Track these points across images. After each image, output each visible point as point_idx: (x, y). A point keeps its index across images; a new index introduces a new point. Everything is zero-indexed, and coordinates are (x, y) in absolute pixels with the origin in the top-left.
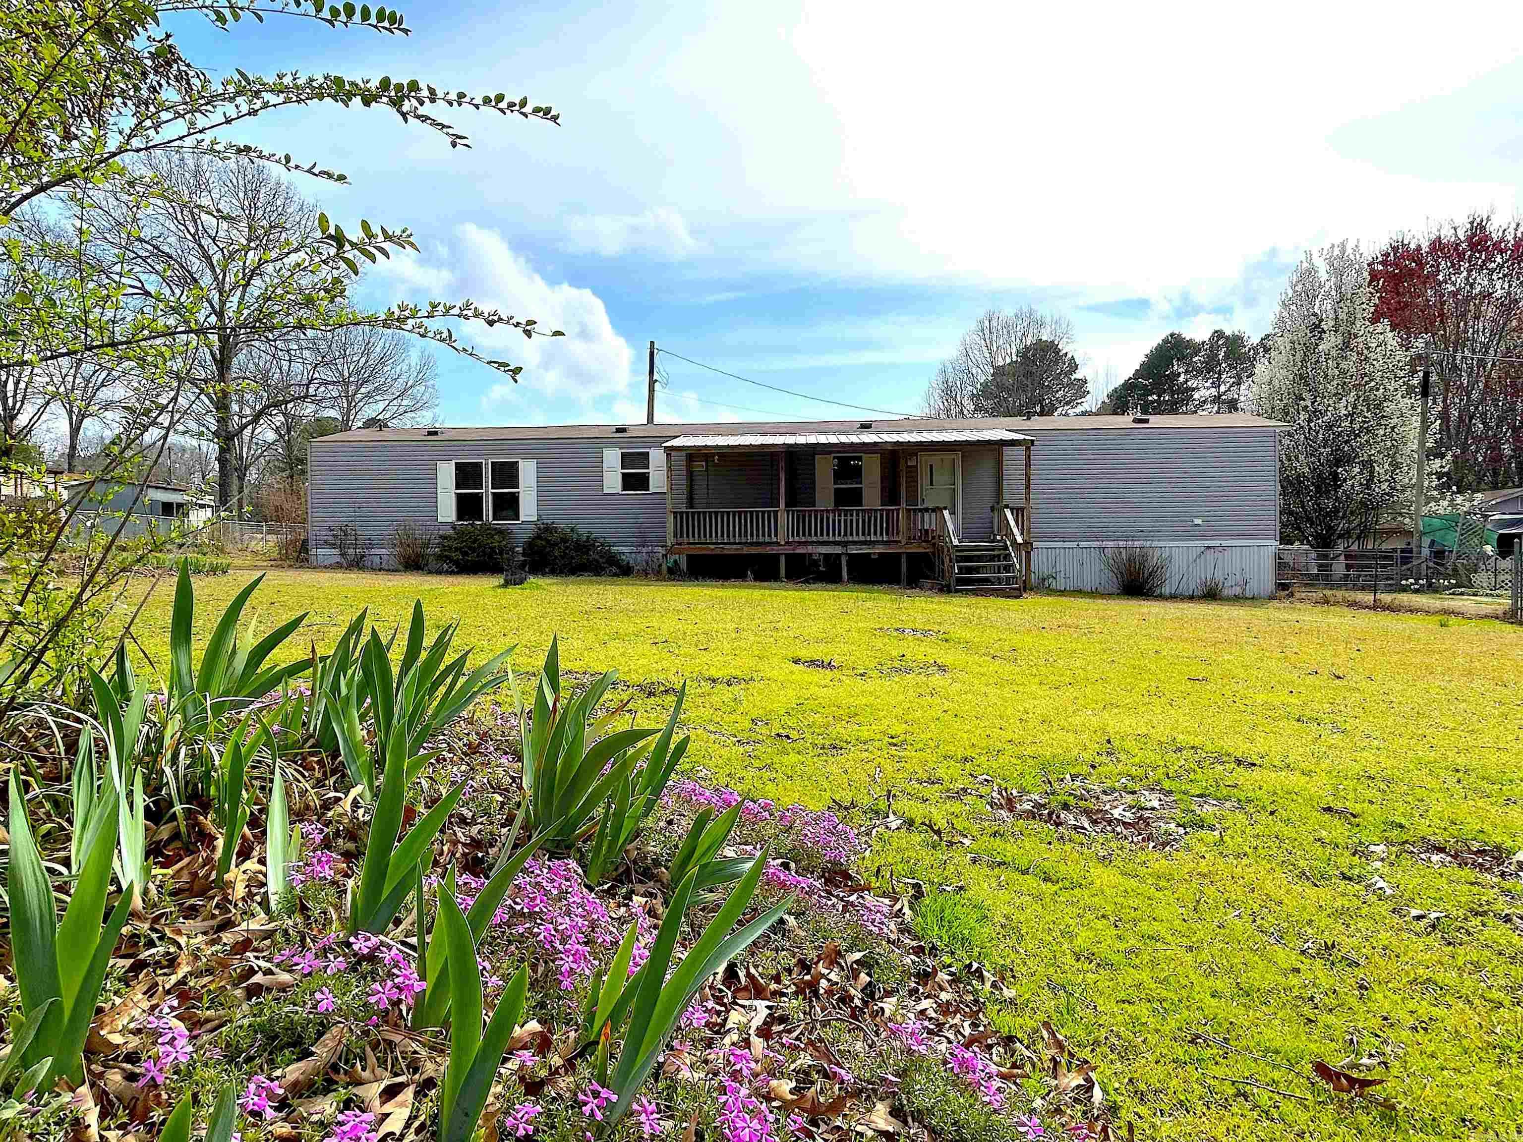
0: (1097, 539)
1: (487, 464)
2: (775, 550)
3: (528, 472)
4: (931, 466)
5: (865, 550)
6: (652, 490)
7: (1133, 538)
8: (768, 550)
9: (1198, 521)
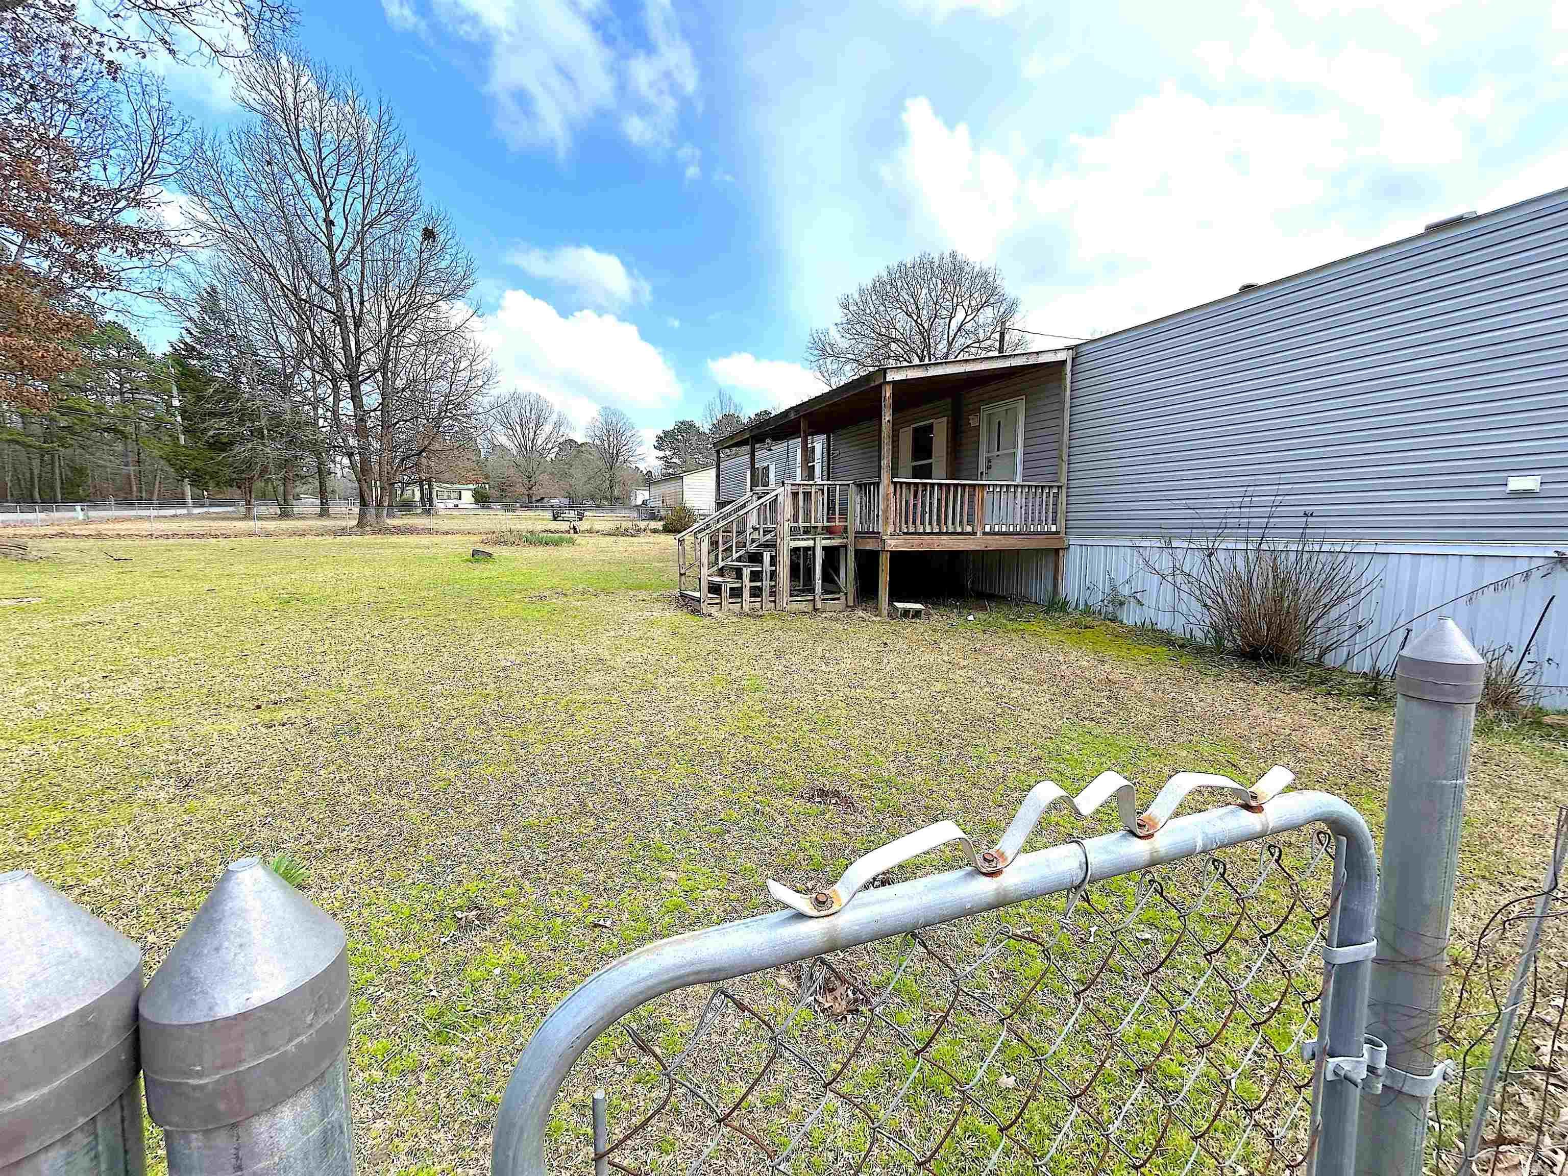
4: (999, 424)
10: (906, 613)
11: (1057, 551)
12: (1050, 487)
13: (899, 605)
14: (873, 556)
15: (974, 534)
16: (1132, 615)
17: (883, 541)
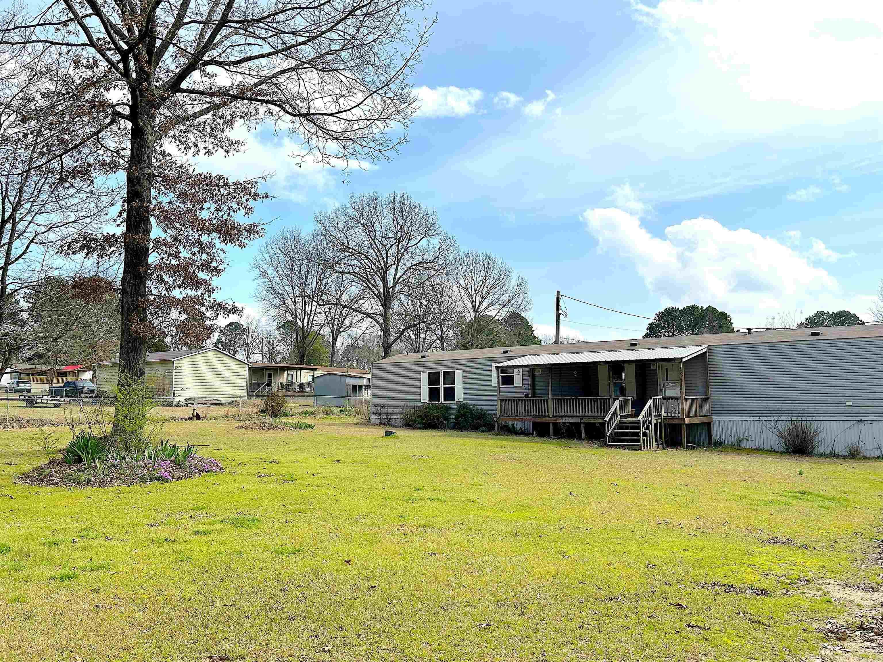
0: (772, 414)
1: (441, 373)
2: (546, 420)
3: (459, 376)
4: (667, 369)
5: (592, 421)
6: (515, 385)
7: (802, 415)
8: (544, 420)
9: (849, 403)
10: (690, 447)
11: (710, 423)
12: (707, 398)
13: (689, 445)
15: (697, 416)
16: (745, 444)
17: (684, 420)
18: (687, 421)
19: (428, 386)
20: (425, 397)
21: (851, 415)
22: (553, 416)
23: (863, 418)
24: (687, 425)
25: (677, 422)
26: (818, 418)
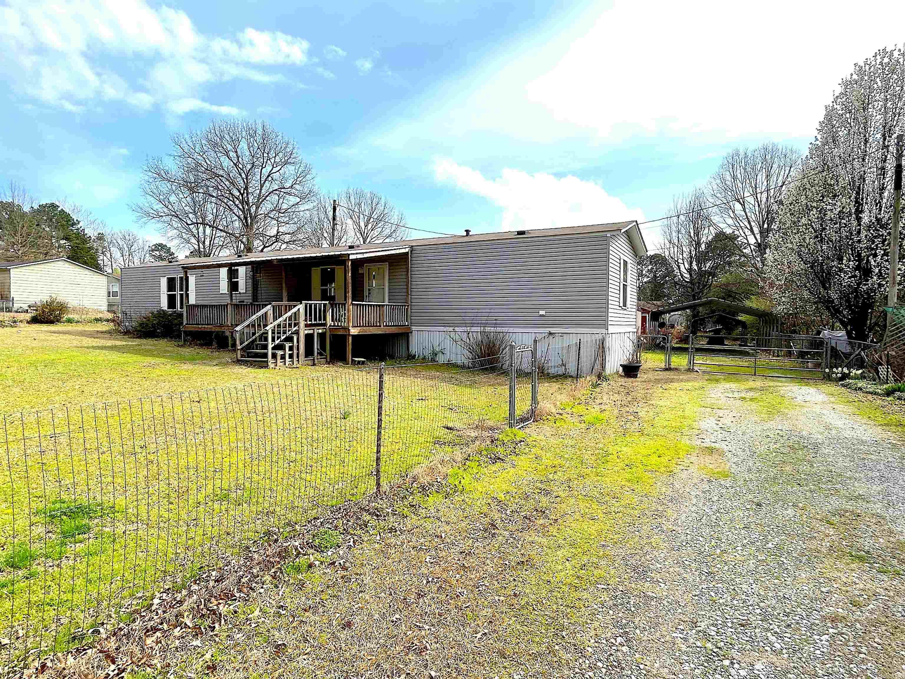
1: (178, 278)
3: (192, 281)
6: (240, 291)
7: (496, 325)
9: (542, 312)
10: (359, 362)
11: (408, 334)
12: (405, 306)
13: (356, 359)
14: (344, 338)
15: (380, 326)
16: (441, 359)
17: (349, 330)
18: (354, 331)
19: (166, 293)
20: (164, 304)
21: (543, 326)
22: (232, 324)
23: (553, 330)
24: (353, 336)
25: (341, 332)
26: (511, 330)
